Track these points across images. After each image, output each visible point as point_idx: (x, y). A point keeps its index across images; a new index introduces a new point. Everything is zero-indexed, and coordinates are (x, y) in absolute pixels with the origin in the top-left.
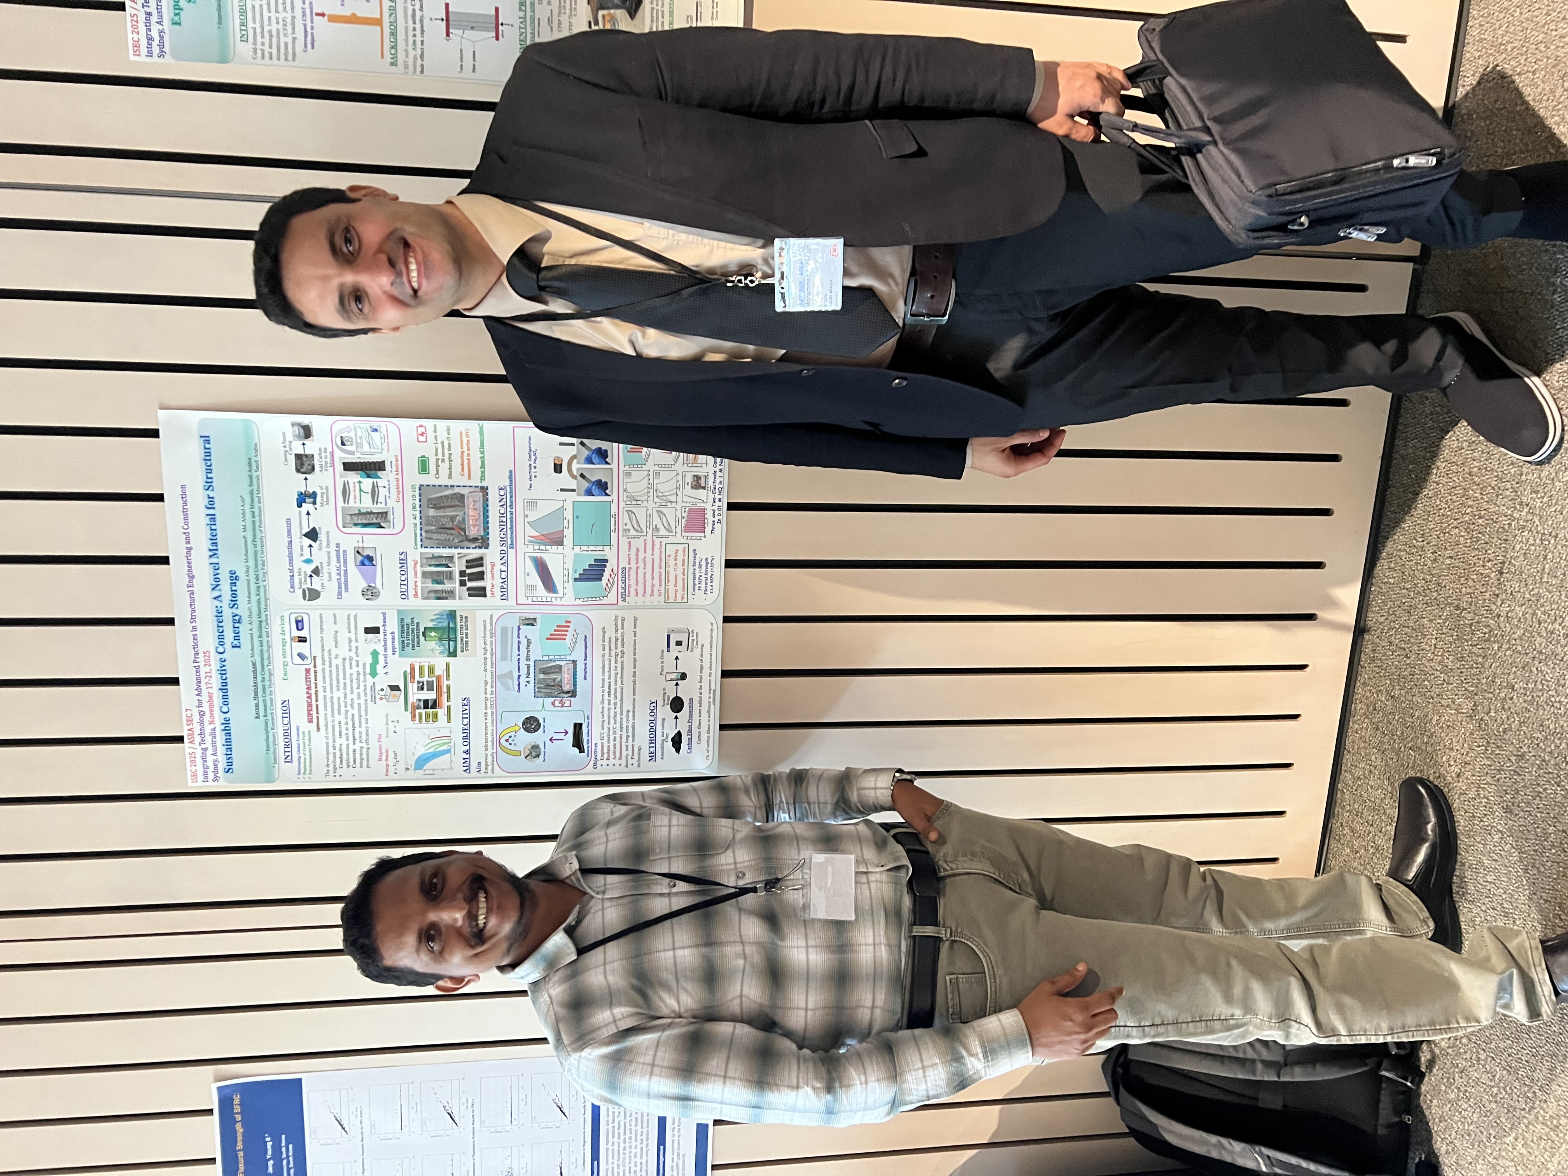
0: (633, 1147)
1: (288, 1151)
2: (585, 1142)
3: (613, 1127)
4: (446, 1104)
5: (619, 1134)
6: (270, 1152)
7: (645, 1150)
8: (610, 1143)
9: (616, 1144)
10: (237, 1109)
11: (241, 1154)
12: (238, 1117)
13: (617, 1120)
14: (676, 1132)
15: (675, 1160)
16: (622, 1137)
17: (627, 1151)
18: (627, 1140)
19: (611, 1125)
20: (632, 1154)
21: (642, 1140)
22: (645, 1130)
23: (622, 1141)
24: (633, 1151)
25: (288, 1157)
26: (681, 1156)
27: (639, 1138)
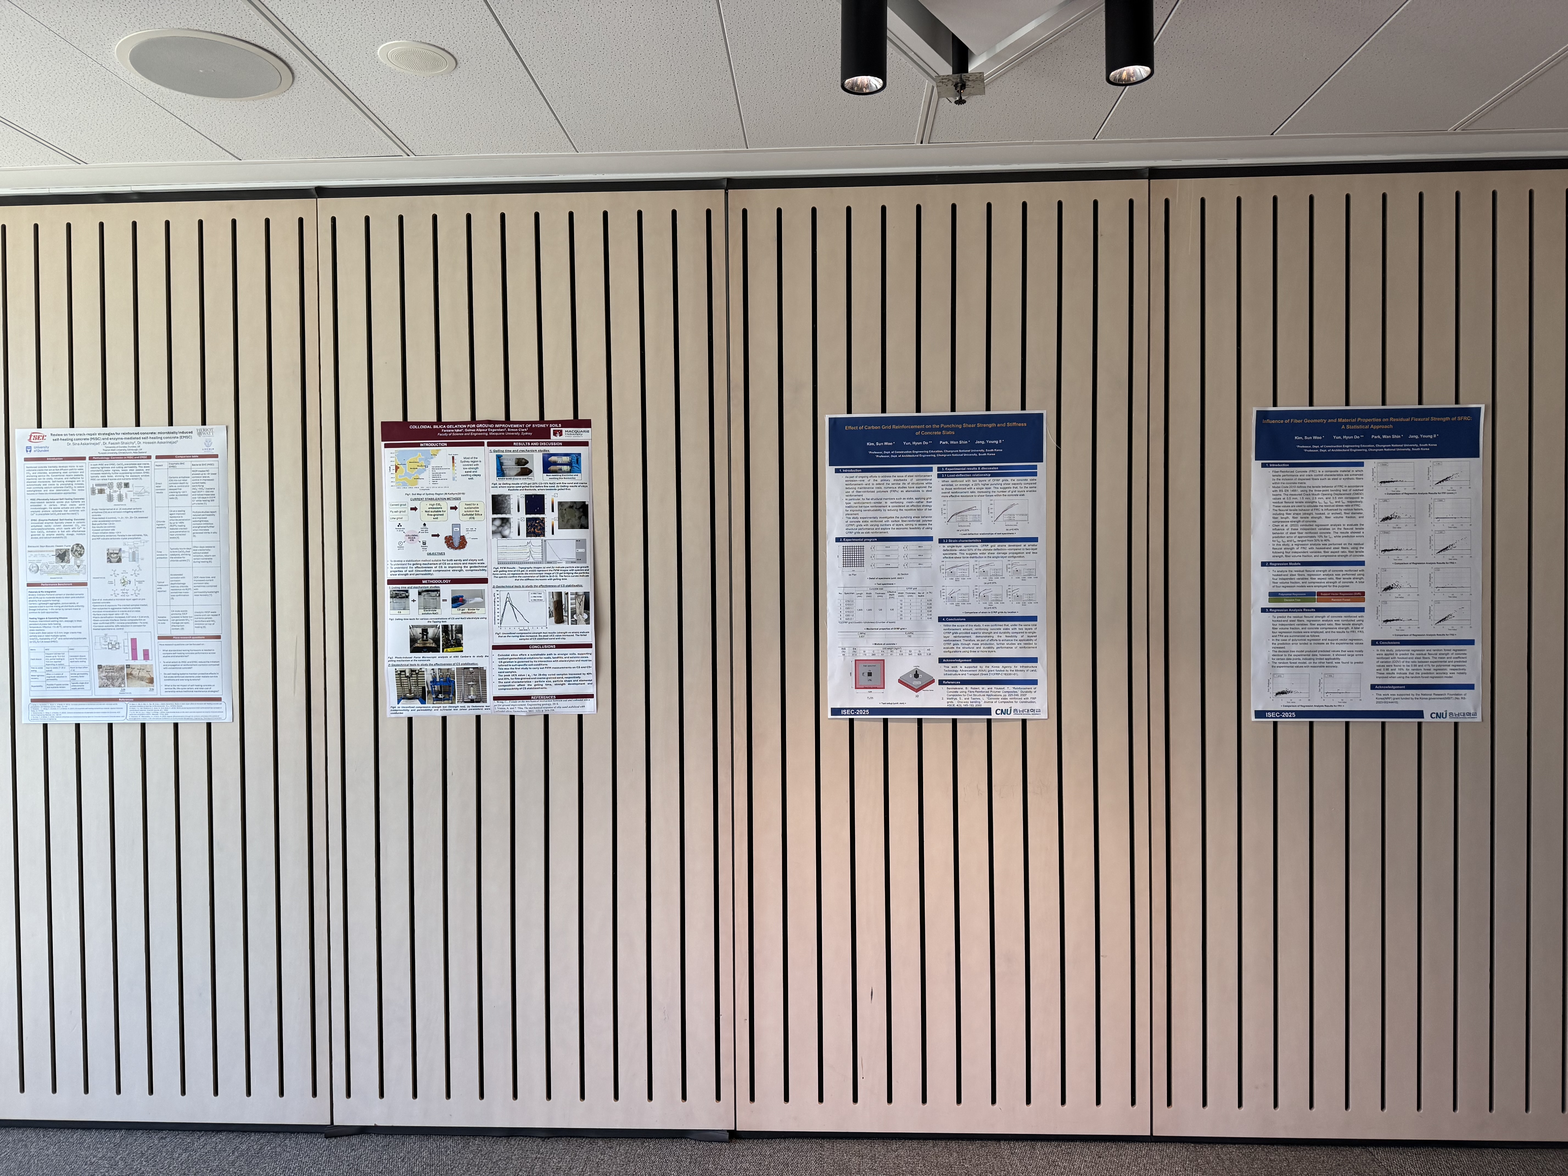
0: (1408, 668)
1: (1425, 447)
2: (1416, 635)
3: (1425, 654)
4: (1454, 546)
5: (1420, 658)
6: (1424, 436)
7: (1404, 676)
8: (1413, 652)
9: (1412, 656)
10: (1460, 419)
11: (1427, 419)
12: (1453, 419)
13: (1430, 656)
14: (1415, 696)
15: (1393, 697)
16: (1417, 660)
17: (1405, 664)
18: (1413, 664)
19: (1427, 652)
20: (1402, 667)
21: (1413, 674)
22: (1420, 675)
23: (1414, 660)
24: (1405, 668)
25: (1420, 447)
26: (1395, 700)
27: (1415, 672)
